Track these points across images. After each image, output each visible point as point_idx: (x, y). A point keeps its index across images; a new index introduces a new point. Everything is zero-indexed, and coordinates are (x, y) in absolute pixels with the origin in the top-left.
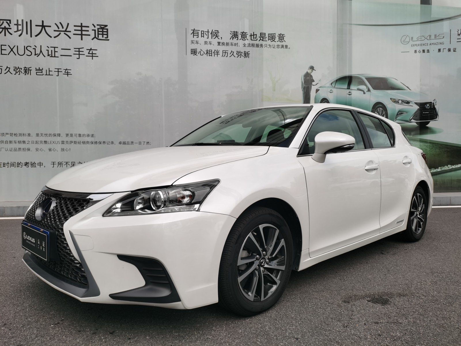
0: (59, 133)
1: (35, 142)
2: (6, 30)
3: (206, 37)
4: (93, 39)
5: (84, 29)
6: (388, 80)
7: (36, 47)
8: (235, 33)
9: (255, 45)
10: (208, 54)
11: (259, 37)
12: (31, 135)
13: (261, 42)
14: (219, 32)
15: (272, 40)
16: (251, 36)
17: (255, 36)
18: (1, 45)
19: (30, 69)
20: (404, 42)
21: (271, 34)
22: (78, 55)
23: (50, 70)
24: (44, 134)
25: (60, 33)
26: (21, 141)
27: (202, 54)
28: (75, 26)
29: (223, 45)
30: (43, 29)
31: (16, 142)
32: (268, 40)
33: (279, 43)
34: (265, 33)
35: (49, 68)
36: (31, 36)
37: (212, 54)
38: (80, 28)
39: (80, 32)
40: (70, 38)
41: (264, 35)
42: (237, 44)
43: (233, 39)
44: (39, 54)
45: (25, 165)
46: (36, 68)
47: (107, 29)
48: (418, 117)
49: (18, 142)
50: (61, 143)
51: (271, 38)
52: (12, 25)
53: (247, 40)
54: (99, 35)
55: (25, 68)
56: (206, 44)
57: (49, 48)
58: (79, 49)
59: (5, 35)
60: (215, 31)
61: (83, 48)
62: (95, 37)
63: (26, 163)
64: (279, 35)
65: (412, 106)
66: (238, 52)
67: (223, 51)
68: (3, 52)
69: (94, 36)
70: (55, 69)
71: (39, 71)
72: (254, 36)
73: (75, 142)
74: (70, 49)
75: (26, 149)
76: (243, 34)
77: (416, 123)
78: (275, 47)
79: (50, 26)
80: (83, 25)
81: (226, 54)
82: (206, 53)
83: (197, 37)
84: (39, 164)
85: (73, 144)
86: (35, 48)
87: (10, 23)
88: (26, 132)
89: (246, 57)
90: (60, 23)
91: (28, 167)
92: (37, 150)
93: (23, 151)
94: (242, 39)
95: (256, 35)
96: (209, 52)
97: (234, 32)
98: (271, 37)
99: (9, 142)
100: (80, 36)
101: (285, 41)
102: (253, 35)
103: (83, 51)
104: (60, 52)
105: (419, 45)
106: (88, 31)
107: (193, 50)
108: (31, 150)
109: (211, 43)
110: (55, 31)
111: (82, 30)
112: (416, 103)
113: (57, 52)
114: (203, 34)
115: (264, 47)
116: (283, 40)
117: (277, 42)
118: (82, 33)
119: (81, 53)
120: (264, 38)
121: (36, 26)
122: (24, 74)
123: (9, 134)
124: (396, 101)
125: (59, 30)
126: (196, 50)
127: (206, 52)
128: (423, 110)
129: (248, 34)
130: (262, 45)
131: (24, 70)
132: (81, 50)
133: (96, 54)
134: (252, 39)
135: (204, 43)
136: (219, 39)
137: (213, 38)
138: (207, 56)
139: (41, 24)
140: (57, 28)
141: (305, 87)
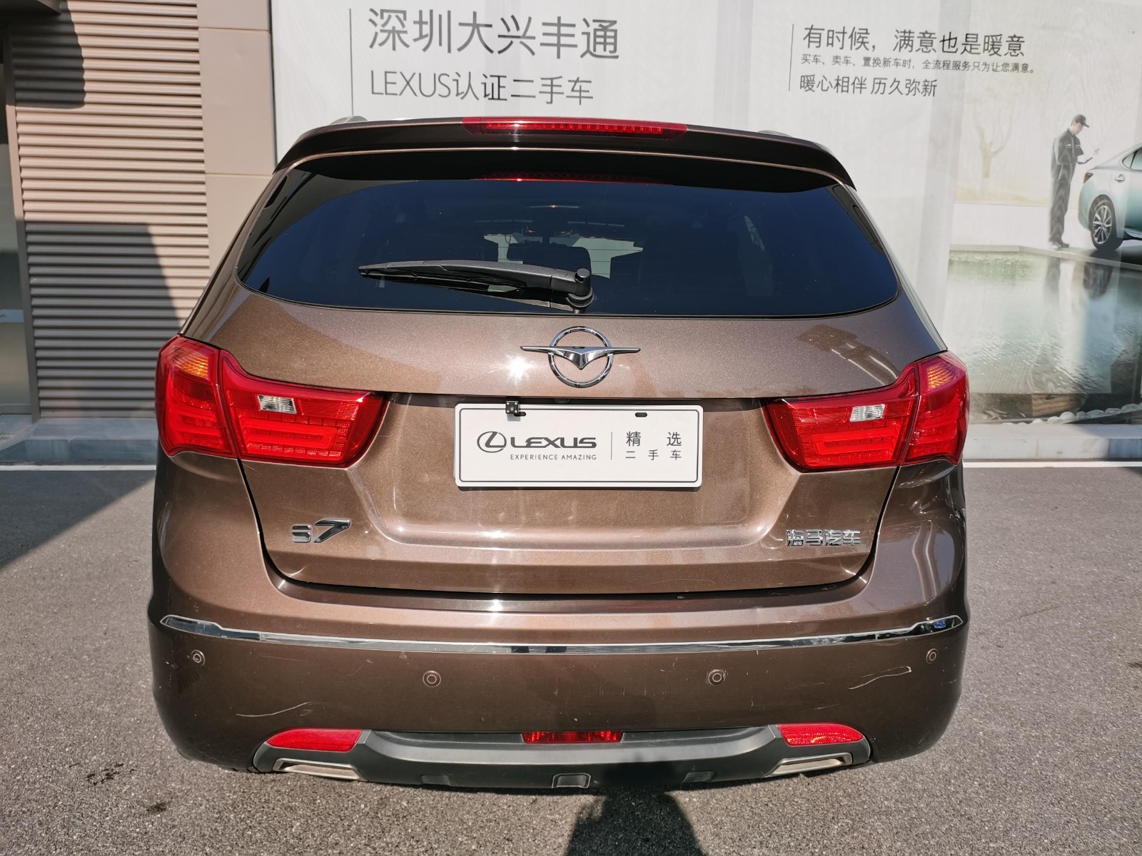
2: (396, 35)
3: (837, 44)
4: (582, 56)
5: (564, 30)
7: (459, 76)
8: (907, 35)
9: (951, 65)
10: (840, 88)
11: (963, 44)
13: (968, 57)
14: (869, 34)
15: (992, 52)
16: (944, 41)
17: (953, 42)
18: (386, 72)
21: (992, 36)
22: (550, 95)
25: (512, 42)
27: (825, 88)
28: (544, 24)
29: (875, 65)
30: (476, 31)
32: (984, 52)
33: (1011, 60)
34: (977, 35)
36: (449, 51)
37: (848, 86)
38: (554, 30)
39: (554, 40)
40: (533, 53)
41: (975, 40)
42: (910, 61)
43: (900, 51)
44: (465, 92)
51: (990, 48)
52: (408, 24)
53: (932, 51)
54: (598, 46)
56: (837, 62)
57: (486, 77)
58: (552, 79)
59: (394, 49)
60: (860, 29)
62: (588, 51)
64: (1010, 39)
66: (909, 82)
67: (874, 79)
68: (391, 88)
69: (586, 49)
72: (951, 41)
74: (532, 81)
76: (924, 37)
78: (998, 69)
79: (490, 26)
80: (562, 22)
81: (882, 86)
82: (834, 86)
83: (817, 47)
86: (457, 77)
87: (405, 18)
89: (927, 94)
90: (513, 17)
94: (921, 50)
95: (956, 38)
96: (843, 82)
97: (905, 32)
98: (990, 43)
100: (556, 48)
101: (1023, 55)
102: (949, 40)
103: (560, 86)
104: (509, 88)
106: (573, 36)
107: (806, 79)
109: (849, 59)
110: (500, 36)
111: (559, 35)
113: (504, 87)
114: (833, 37)
115: (972, 67)
116: (1017, 52)
117: (1003, 56)
118: (559, 40)
119: (555, 89)
120: (973, 47)
121: (461, 24)
125: (510, 34)
126: (812, 78)
127: (834, 83)
129: (935, 38)
130: (966, 64)
132: (554, 81)
133: (588, 91)
134: (946, 49)
135: (832, 60)
136: (867, 49)
137: (854, 48)
138: (837, 92)
139: (471, 22)
140: (506, 30)
141: (1059, 167)
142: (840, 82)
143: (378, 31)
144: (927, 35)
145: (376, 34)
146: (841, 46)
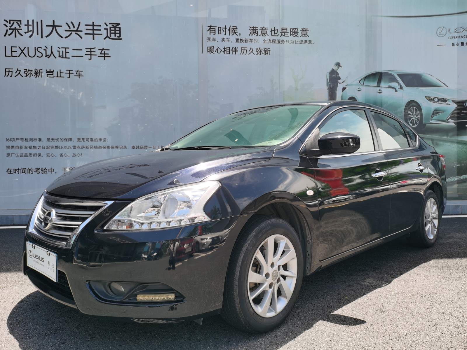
0: (70, 138)
1: (46, 148)
2: (17, 31)
3: (223, 33)
4: (105, 39)
5: (95, 28)
6: (422, 76)
7: (47, 48)
8: (255, 29)
9: (276, 41)
10: (226, 52)
11: (281, 32)
12: (42, 140)
13: (283, 38)
14: (237, 28)
15: (294, 35)
16: (272, 31)
17: (276, 32)
18: (12, 47)
19: (40, 71)
20: (440, 35)
21: (294, 29)
22: (90, 56)
23: (61, 72)
24: (55, 139)
25: (71, 33)
26: (31, 147)
27: (219, 52)
28: (86, 25)
29: (241, 42)
30: (54, 29)
31: (27, 147)
32: (290, 35)
33: (302, 38)
34: (287, 28)
35: (60, 70)
36: (42, 37)
37: (229, 51)
38: (91, 28)
39: (91, 32)
40: (81, 38)
41: (286, 30)
42: (257, 40)
43: (252, 36)
44: (50, 55)
45: (36, 171)
46: (47, 70)
47: (120, 28)
48: (456, 117)
49: (29, 147)
50: (72, 148)
51: (293, 33)
52: (22, 26)
53: (267, 36)
54: (112, 34)
55: (36, 70)
56: (223, 41)
57: (59, 48)
59: (16, 36)
60: (233, 27)
61: (95, 48)
63: (37, 169)
64: (302, 30)
65: (450, 104)
66: (257, 49)
67: (241, 48)
68: (14, 54)
69: (106, 36)
70: (66, 70)
71: (50, 72)
73: (87, 147)
74: (81, 50)
75: (37, 154)
76: (263, 29)
77: (454, 123)
78: (298, 43)
79: (61, 26)
80: (95, 24)
82: (223, 51)
83: (214, 34)
84: (50, 170)
85: (84, 149)
86: (45, 48)
87: (21, 23)
88: (37, 137)
89: (266, 54)
90: (72, 22)
91: (38, 173)
92: (48, 155)
93: (34, 157)
94: (262, 35)
95: (277, 30)
97: (254, 27)
99: (19, 148)
100: (92, 35)
101: (309, 36)
102: (274, 31)
103: (95, 52)
104: (71, 53)
105: (458, 37)
106: (100, 30)
107: (210, 48)
108: (42, 155)
109: (229, 39)
110: (66, 31)
111: (93, 30)
112: (453, 101)
113: (68, 53)
114: (221, 30)
115: (285, 43)
116: (306, 35)
117: (299, 37)
118: (93, 32)
119: (92, 53)
120: (285, 33)
121: (47, 26)
122: (34, 76)
123: (20, 139)
124: (432, 100)
125: (70, 30)
126: (213, 47)
127: (223, 50)
128: (461, 108)
129: (268, 30)
130: (283, 41)
131: (34, 72)
132: (92, 50)
133: (108, 54)
134: (273, 34)
135: (221, 40)
136: (237, 35)
137: (231, 34)
138: (225, 54)
139: (52, 24)
140: (69, 28)
141: (330, 85)
142: (226, 49)
143: (8, 29)
144: (264, 29)
145: (7, 30)
146: (225, 34)
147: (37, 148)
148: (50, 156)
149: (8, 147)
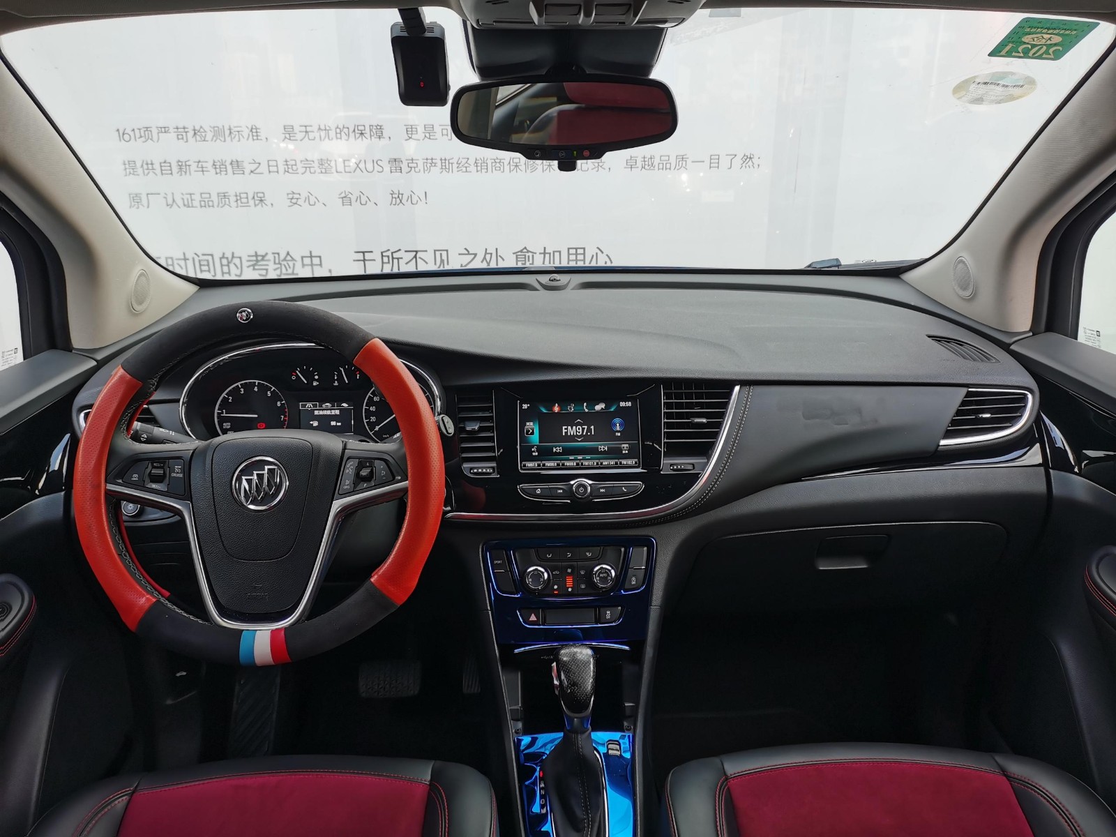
0: (375, 124)
1: (281, 169)
12: (263, 135)
24: (315, 128)
26: (223, 163)
31: (205, 165)
45: (254, 266)
49: (214, 165)
50: (387, 169)
63: (256, 255)
73: (446, 164)
75: (250, 196)
84: (307, 261)
85: (436, 170)
88: (243, 122)
92: (293, 199)
93: (237, 207)
99: (175, 169)
108: (267, 202)
123: (171, 130)
147: (247, 171)
148: (300, 202)
149: (130, 167)
